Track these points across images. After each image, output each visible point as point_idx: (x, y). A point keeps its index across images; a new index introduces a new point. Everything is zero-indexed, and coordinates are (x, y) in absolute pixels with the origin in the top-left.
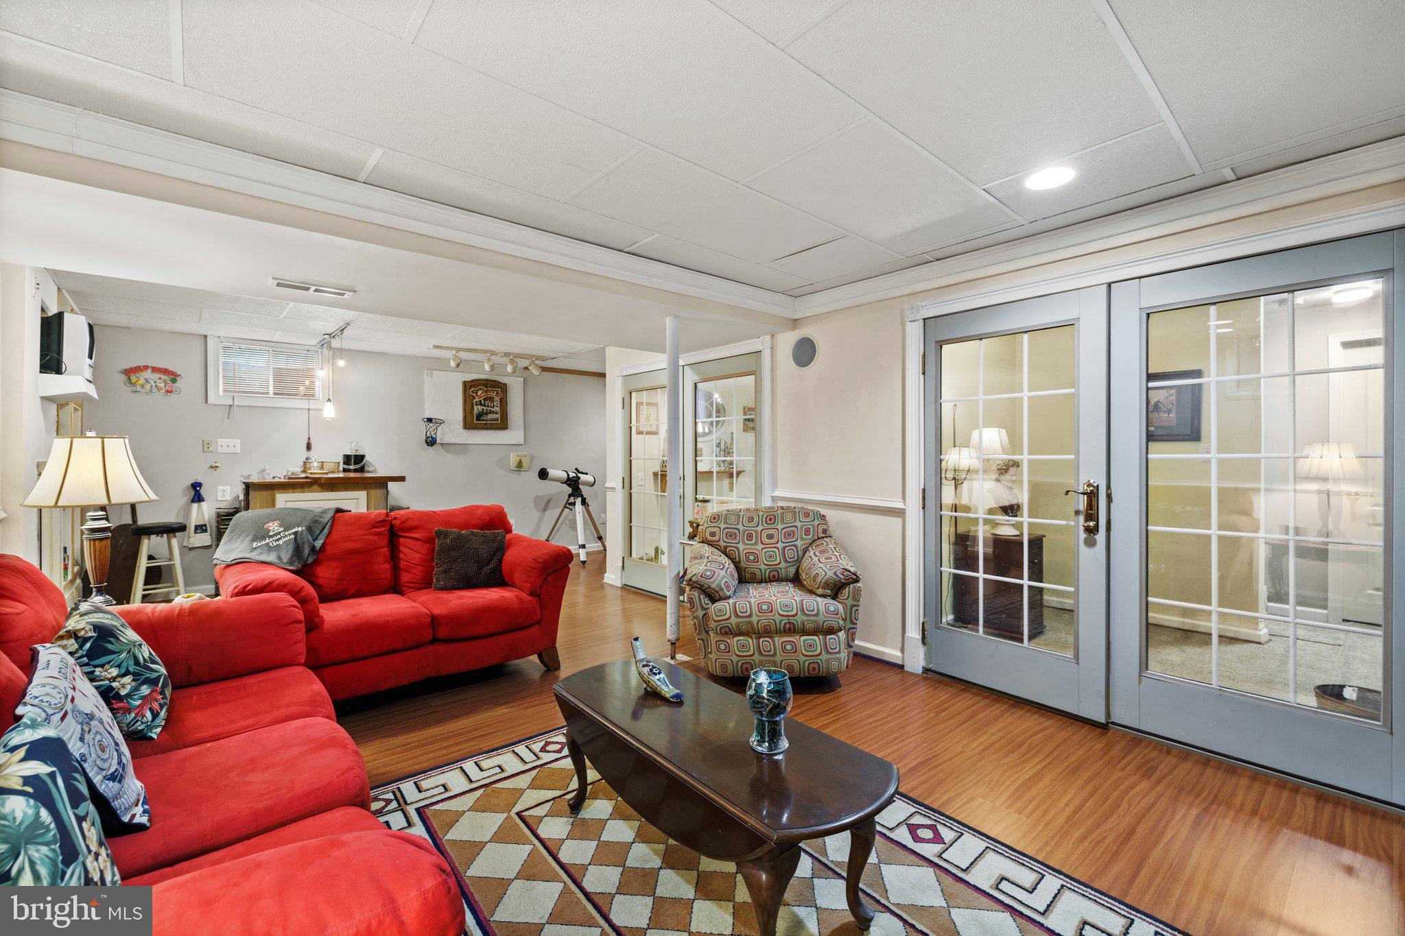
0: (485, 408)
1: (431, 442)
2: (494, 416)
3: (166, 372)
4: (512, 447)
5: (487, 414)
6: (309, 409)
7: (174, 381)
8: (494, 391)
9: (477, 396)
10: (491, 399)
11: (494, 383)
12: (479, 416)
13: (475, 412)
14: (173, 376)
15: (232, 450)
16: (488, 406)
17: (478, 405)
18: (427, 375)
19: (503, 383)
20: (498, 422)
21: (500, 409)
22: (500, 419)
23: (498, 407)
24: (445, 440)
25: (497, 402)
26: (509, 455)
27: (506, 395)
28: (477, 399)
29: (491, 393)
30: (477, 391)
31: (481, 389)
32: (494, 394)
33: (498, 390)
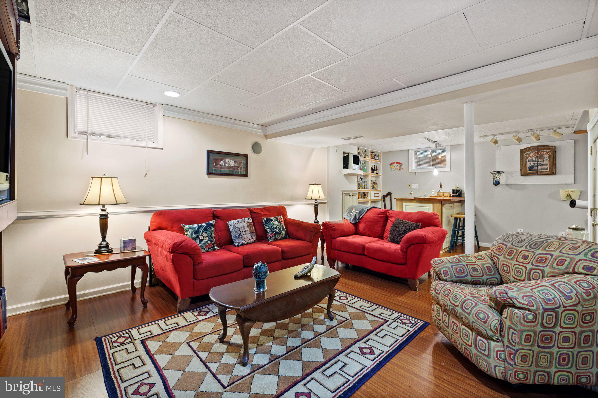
0: (536, 163)
2: (544, 167)
3: (399, 163)
4: (562, 185)
5: (537, 166)
6: (441, 171)
7: (401, 166)
8: (545, 152)
9: (529, 156)
10: (542, 157)
12: (531, 168)
13: (528, 166)
14: (400, 164)
15: (416, 188)
16: (539, 162)
17: (531, 161)
18: (497, 149)
19: (553, 146)
20: (548, 170)
21: (549, 162)
22: (549, 168)
23: (547, 161)
24: (506, 182)
25: (547, 159)
26: (559, 191)
27: (556, 153)
28: (529, 158)
29: (542, 154)
30: (530, 153)
31: (533, 152)
32: (544, 154)
33: (548, 151)
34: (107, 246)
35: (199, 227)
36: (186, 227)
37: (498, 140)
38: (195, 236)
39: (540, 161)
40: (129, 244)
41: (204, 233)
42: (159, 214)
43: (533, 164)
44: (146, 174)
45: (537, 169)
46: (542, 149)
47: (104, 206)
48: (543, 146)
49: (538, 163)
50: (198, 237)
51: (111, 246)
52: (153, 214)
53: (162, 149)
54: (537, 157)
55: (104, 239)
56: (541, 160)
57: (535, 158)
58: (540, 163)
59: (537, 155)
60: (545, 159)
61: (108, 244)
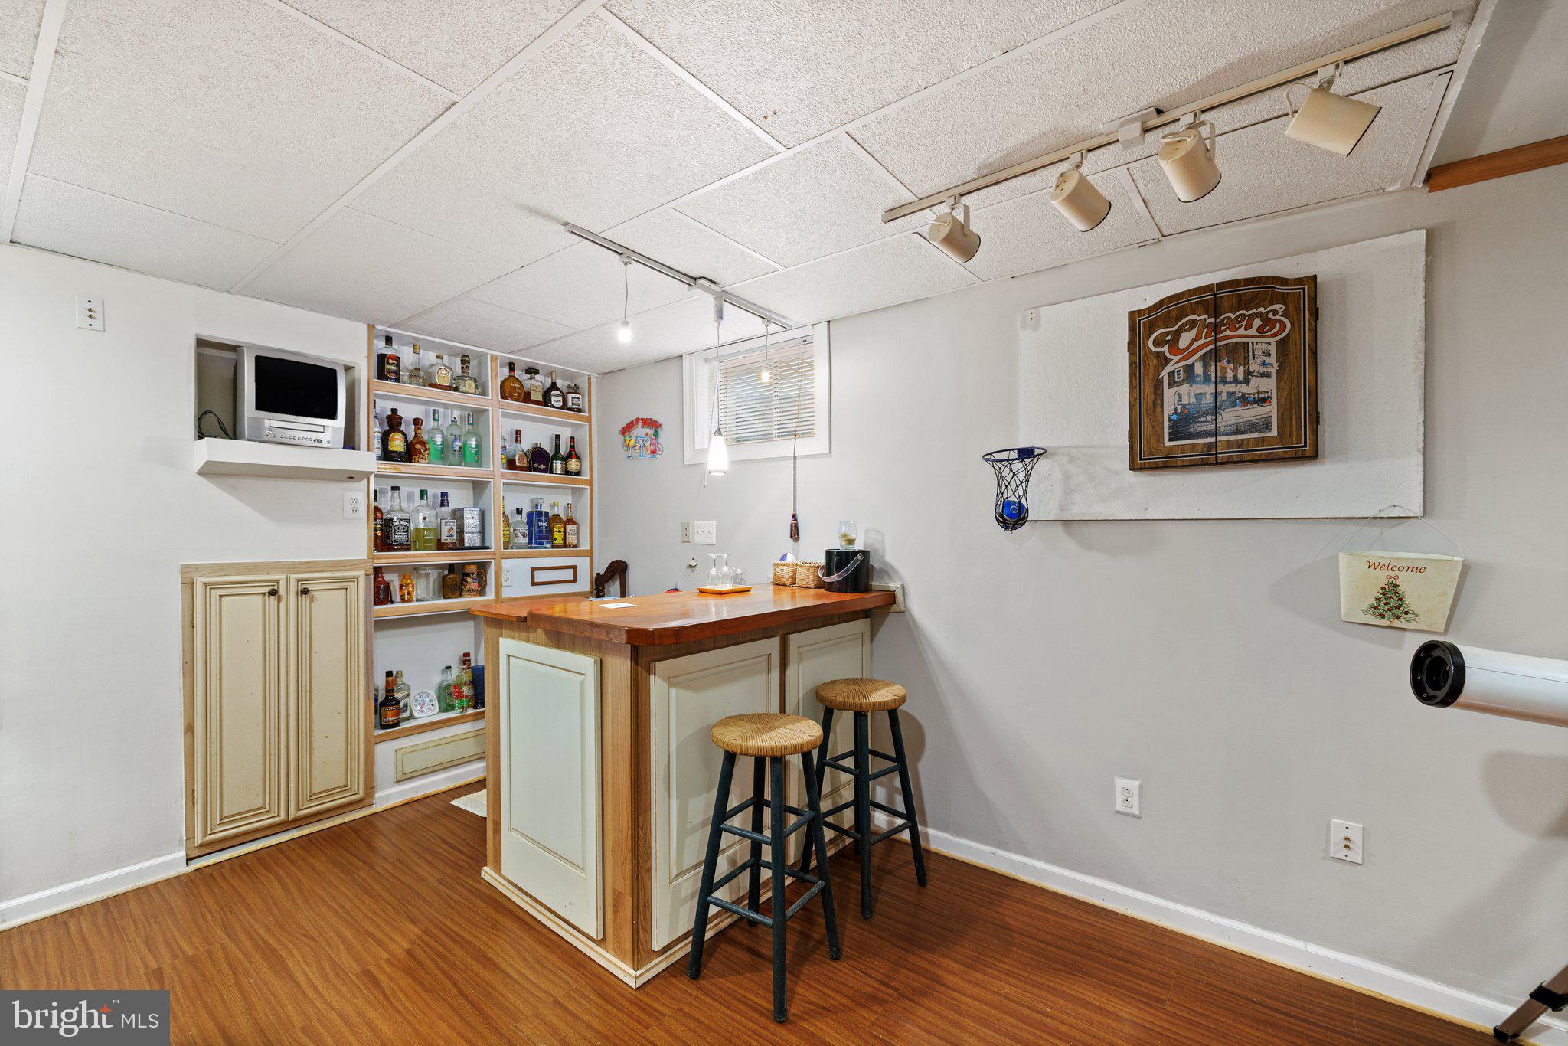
0: (1209, 389)
1: (1013, 516)
2: (1253, 413)
3: (651, 424)
4: (1351, 529)
5: (1215, 410)
6: (795, 457)
7: (657, 436)
8: (1252, 317)
10: (1239, 353)
11: (1251, 290)
12: (1182, 425)
13: (1169, 408)
14: (656, 427)
16: (1224, 381)
17: (1180, 383)
18: (1024, 326)
19: (1300, 281)
20: (1274, 432)
21: (1278, 383)
22: (1281, 421)
23: (1268, 376)
24: (1062, 509)
25: (1268, 360)
26: (1334, 561)
27: (1317, 318)
28: (1175, 364)
29: (1242, 331)
30: (1177, 335)
31: (1193, 324)
32: (1253, 331)
33: (1275, 312)
37: (974, 227)
39: (1230, 376)
43: (1193, 400)
45: (1212, 427)
46: (1241, 303)
48: (1249, 282)
49: (1220, 387)
54: (1216, 355)
56: (1235, 369)
57: (1203, 358)
58: (1231, 388)
59: (1216, 340)
60: (1259, 360)
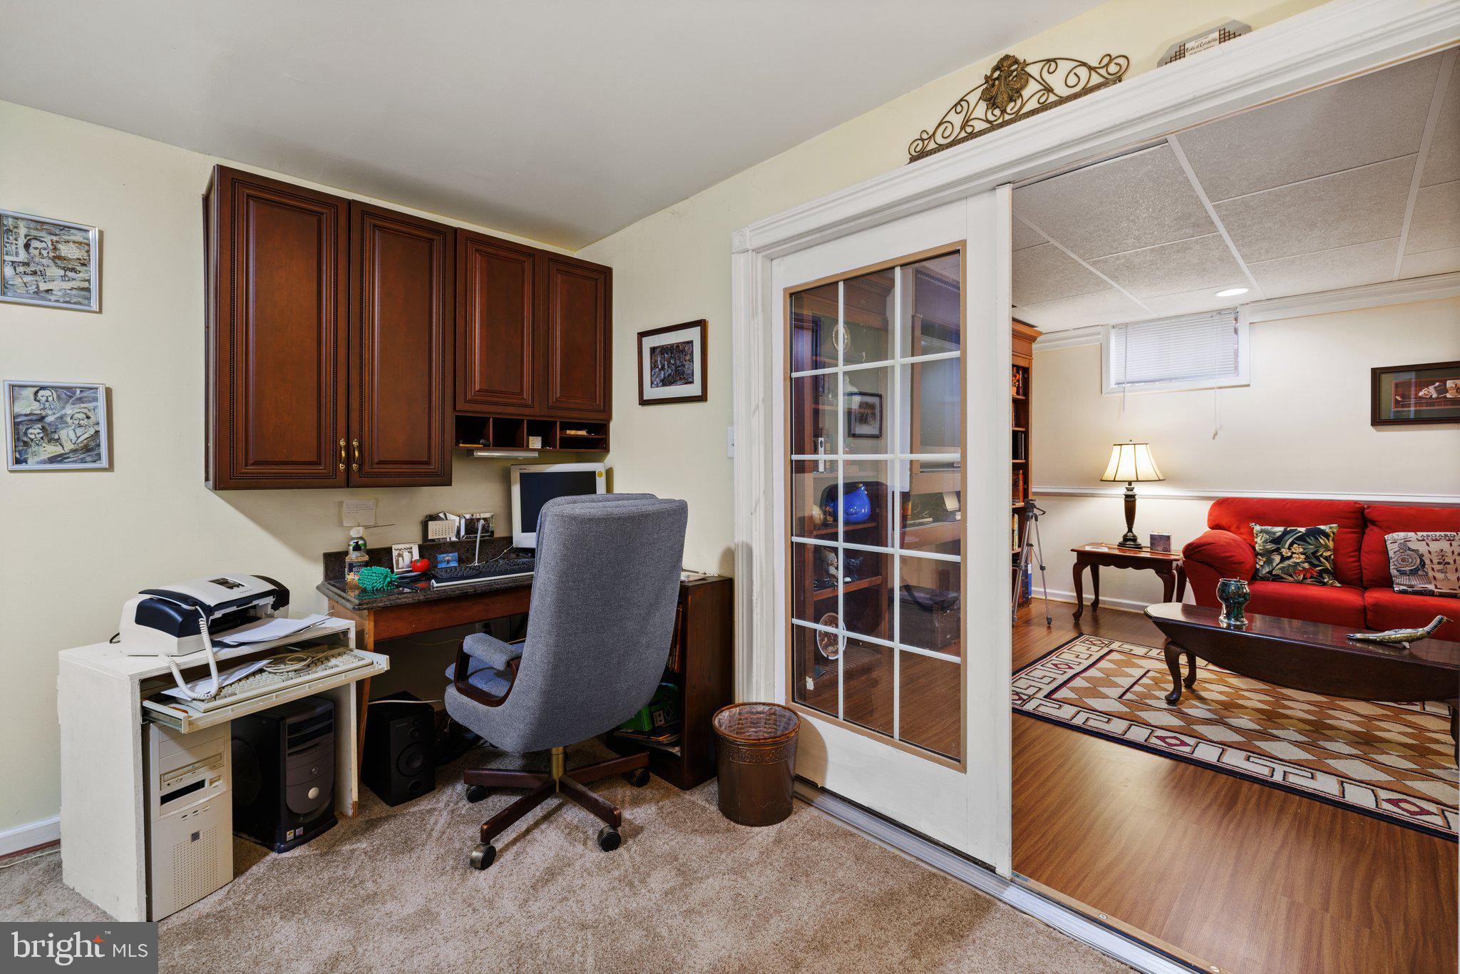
34: (1134, 539)
35: (1285, 533)
36: (1257, 528)
38: (1269, 546)
40: (1160, 541)
41: (1295, 546)
42: (1221, 504)
44: (1216, 434)
47: (1130, 483)
50: (1278, 550)
51: (1139, 541)
52: (1212, 502)
53: (1249, 385)
55: (1130, 530)
61: (1134, 536)
